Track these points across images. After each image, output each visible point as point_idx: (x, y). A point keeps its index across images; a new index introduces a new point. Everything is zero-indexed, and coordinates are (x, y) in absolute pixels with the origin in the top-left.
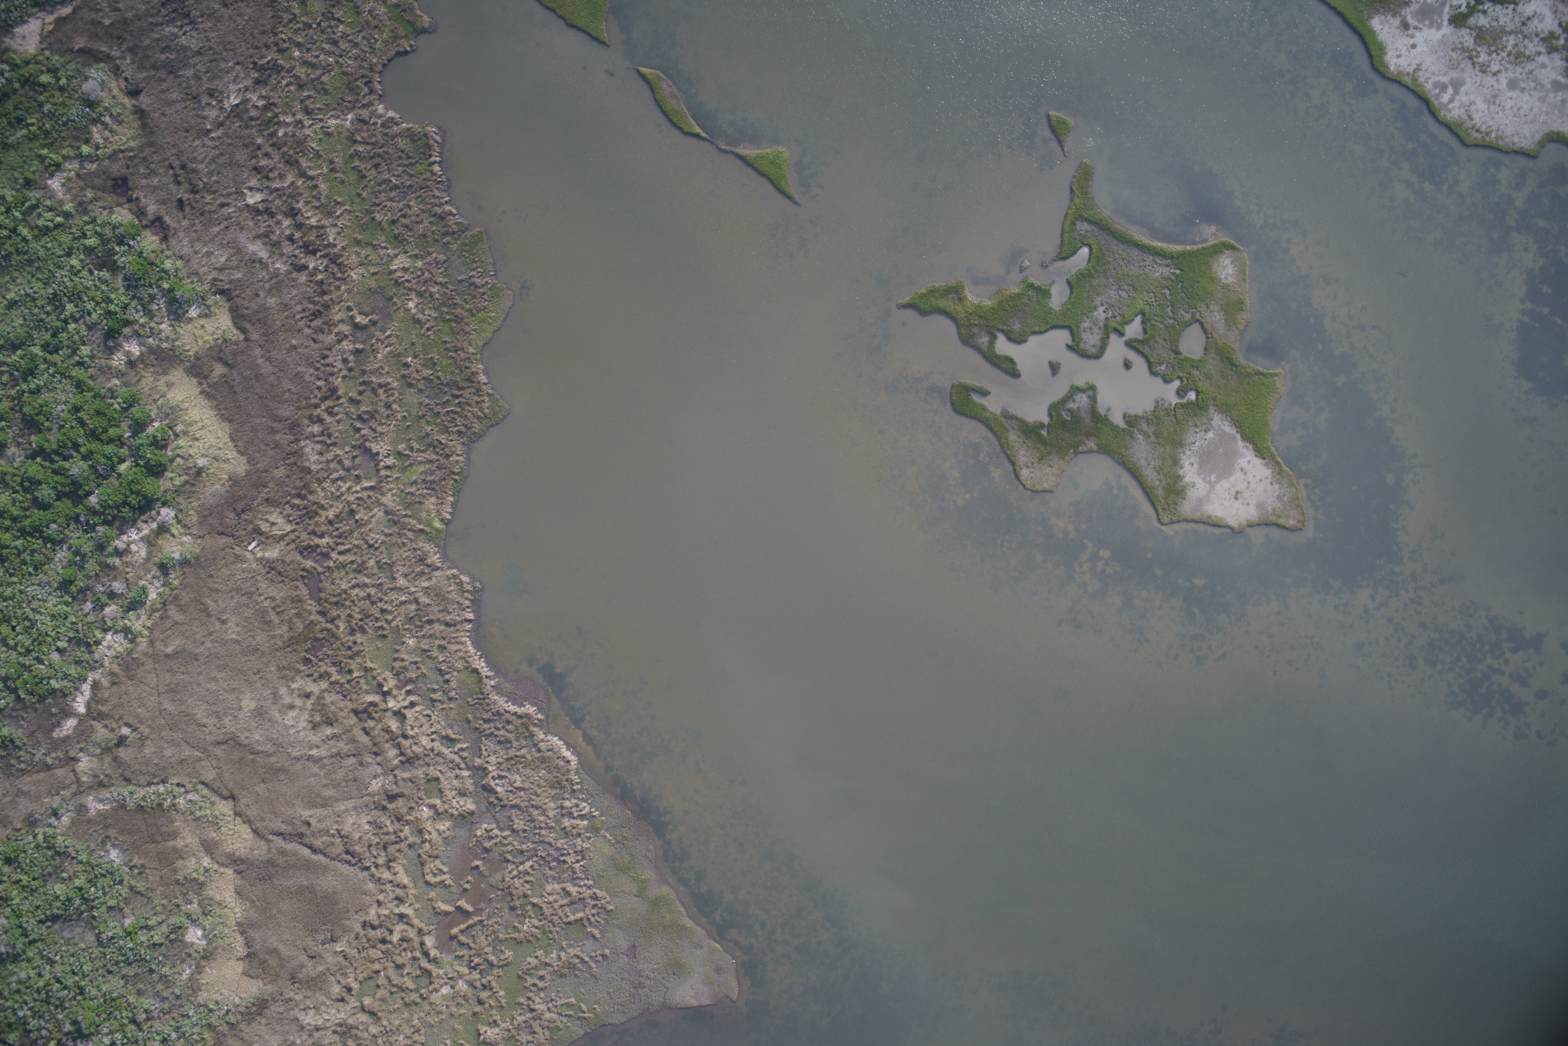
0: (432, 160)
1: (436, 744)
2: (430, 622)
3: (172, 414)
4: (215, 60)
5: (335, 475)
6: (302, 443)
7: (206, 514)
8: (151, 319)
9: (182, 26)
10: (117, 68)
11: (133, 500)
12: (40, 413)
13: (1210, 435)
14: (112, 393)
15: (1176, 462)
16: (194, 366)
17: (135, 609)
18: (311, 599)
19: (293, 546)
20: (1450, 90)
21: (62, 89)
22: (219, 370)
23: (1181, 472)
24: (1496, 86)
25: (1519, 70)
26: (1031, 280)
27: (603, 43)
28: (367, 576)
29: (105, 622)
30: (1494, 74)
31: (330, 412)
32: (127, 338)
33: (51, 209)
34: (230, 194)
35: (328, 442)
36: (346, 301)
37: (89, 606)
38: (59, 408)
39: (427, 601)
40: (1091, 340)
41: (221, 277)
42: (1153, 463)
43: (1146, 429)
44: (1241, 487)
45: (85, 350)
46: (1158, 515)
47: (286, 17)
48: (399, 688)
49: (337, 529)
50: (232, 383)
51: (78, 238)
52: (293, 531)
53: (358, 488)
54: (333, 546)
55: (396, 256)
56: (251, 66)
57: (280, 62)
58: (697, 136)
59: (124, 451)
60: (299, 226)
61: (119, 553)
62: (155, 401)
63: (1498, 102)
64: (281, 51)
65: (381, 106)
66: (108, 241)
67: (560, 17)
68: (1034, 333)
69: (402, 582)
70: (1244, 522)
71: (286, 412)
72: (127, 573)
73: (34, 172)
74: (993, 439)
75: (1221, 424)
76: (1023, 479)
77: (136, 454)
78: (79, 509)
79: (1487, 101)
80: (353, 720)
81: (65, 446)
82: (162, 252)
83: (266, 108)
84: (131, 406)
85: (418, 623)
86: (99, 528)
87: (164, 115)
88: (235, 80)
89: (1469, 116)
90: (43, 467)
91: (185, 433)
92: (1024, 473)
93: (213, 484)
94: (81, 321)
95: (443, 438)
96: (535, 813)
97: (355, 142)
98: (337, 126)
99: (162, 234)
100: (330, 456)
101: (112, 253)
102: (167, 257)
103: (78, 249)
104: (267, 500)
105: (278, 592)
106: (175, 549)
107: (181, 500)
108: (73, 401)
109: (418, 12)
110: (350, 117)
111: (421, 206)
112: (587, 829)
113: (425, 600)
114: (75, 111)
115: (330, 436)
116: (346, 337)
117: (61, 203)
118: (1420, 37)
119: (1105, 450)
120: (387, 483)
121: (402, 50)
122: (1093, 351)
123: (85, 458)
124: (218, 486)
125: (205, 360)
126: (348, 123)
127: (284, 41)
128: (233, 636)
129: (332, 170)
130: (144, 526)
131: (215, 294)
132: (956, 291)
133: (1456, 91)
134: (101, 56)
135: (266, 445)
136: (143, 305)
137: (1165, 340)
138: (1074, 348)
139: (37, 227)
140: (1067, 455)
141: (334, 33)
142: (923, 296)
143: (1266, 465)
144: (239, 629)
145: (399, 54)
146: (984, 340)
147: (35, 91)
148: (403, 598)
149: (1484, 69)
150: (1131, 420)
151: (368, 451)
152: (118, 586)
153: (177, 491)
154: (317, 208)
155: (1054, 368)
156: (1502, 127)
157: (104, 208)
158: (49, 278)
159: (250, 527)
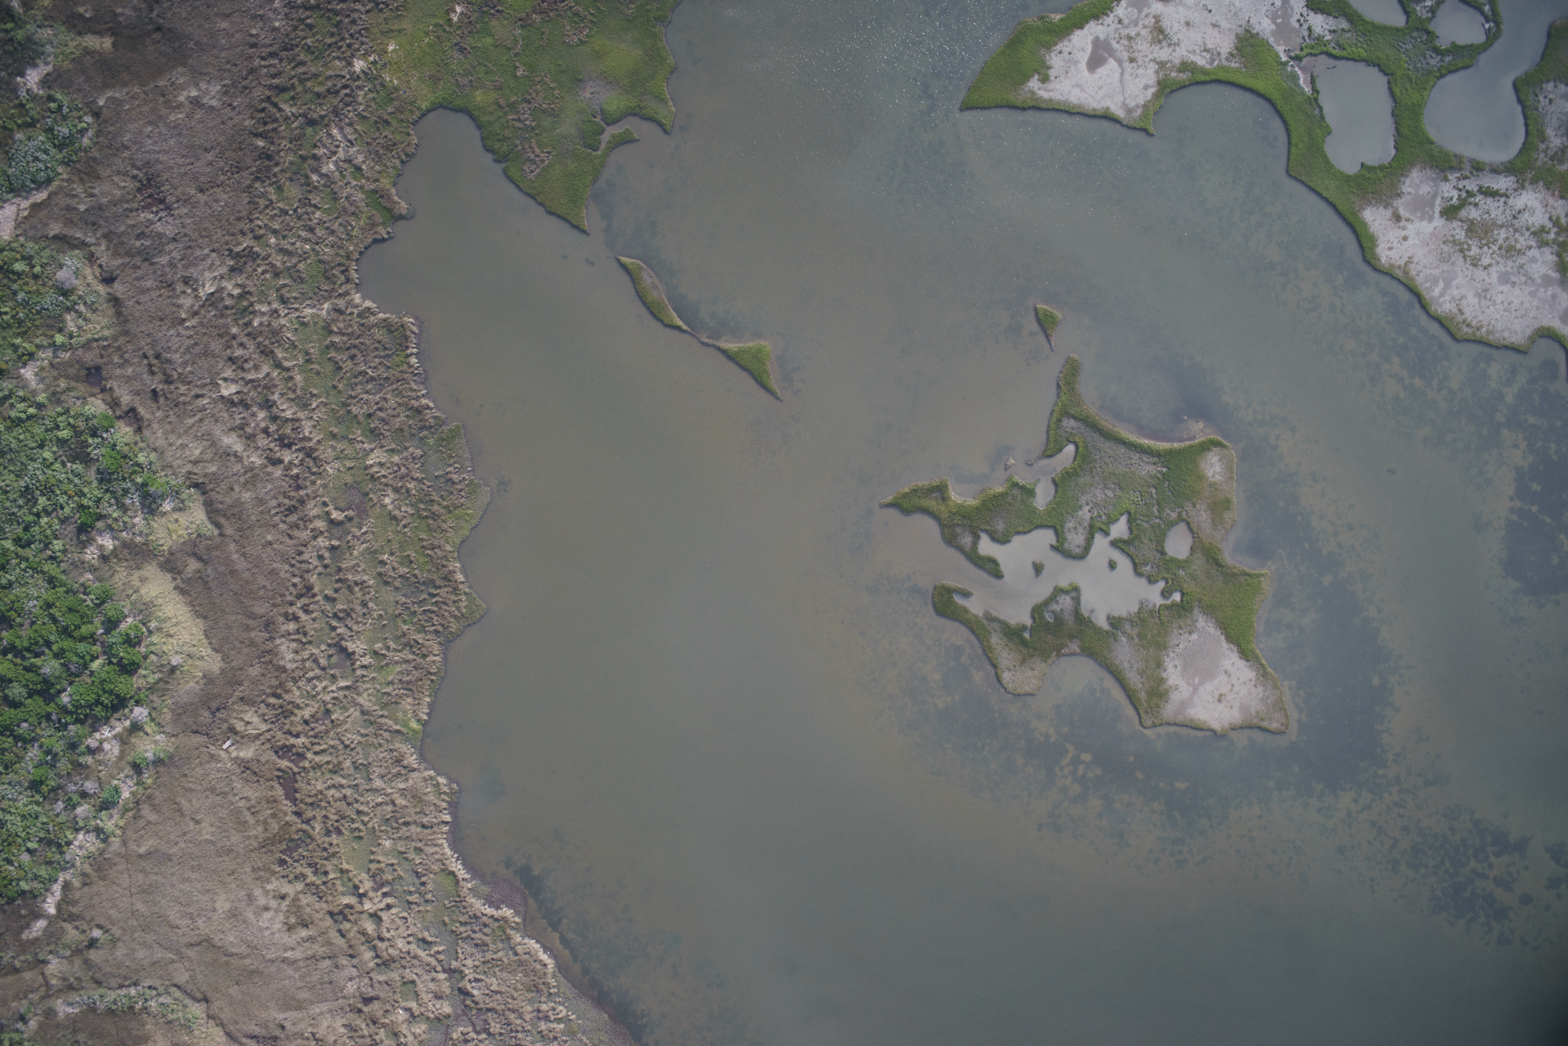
0: (409, 351)
1: (413, 947)
2: (406, 824)
3: (145, 610)
4: (190, 247)
5: (311, 674)
6: (278, 641)
7: (180, 712)
8: (125, 512)
9: (157, 212)
10: (92, 255)
11: (106, 699)
12: (11, 609)
13: (1195, 636)
14: (86, 588)
15: (1159, 665)
16: (168, 561)
17: (107, 809)
18: (286, 799)
19: (268, 745)
20: (1441, 284)
21: (36, 277)
22: (193, 565)
23: (1164, 675)
24: (1487, 280)
25: (1510, 264)
26: (1017, 479)
27: (584, 232)
28: (343, 777)
29: (77, 823)
30: (1485, 268)
31: (306, 610)
32: (100, 532)
33: (23, 400)
34: (205, 385)
35: (304, 640)
36: (322, 496)
37: (60, 805)
38: (31, 604)
39: (404, 803)
40: (1075, 540)
41: (195, 471)
42: (1136, 666)
43: (1129, 631)
44: (1225, 690)
45: (57, 545)
46: (1140, 718)
47: (262, 202)
48: (375, 890)
49: (313, 729)
50: (206, 579)
51: (51, 430)
52: (269, 730)
53: (334, 688)
54: (309, 746)
55: (372, 450)
56: (227, 253)
57: (256, 249)
58: (679, 328)
59: (97, 648)
60: (274, 418)
61: (91, 751)
62: (128, 596)
63: (1489, 296)
64: (257, 238)
65: (358, 295)
66: (81, 433)
67: (540, 204)
68: (1018, 533)
69: (378, 783)
70: (1227, 725)
71: (260, 609)
72: (100, 771)
73: (7, 362)
74: (975, 641)
75: (1205, 625)
76: (1004, 682)
77: (108, 650)
78: (51, 708)
79: (1478, 295)
80: (329, 922)
81: (36, 644)
82: (136, 443)
83: (241, 296)
84: (103, 602)
85: (395, 825)
86: (71, 727)
87: (138, 302)
88: (210, 268)
89: (1460, 310)
90: (15, 665)
91: (159, 629)
92: (1006, 676)
93: (187, 682)
94: (54, 515)
95: (419, 637)
96: (512, 1016)
97: (331, 332)
98: (313, 316)
99: (136, 426)
100: (306, 654)
101: (85, 445)
102: (141, 450)
103: (51, 441)
104: (242, 699)
105: (253, 793)
106: (148, 747)
107: (154, 698)
108: (45, 596)
109: (396, 198)
110: (326, 306)
111: (398, 399)
112: (563, 1033)
113: (401, 801)
114: (49, 299)
115: (305, 634)
116: (322, 533)
117: (34, 393)
118: (1411, 229)
119: (1088, 652)
120: (364, 682)
121: (379, 237)
122: (1078, 551)
123: (57, 656)
124: (192, 684)
125: (179, 555)
126: (324, 312)
127: (260, 227)
128: (208, 837)
129: (307, 361)
130: (118, 723)
131: (189, 487)
132: (940, 490)
133: (1447, 286)
134: (76, 242)
135: (241, 642)
136: (116, 499)
137: (1150, 540)
138: (1059, 548)
139: (10, 417)
140: (1049, 657)
141: (310, 220)
142: (905, 495)
143: (1250, 667)
144: (213, 829)
145: (376, 241)
146: (966, 540)
147: (9, 278)
148: (380, 800)
149: (1475, 263)
150: (1115, 622)
151: (344, 650)
152: (90, 786)
153: (151, 689)
154: (293, 400)
155: (1038, 569)
156: (1493, 322)
157: (78, 398)
158: (22, 470)
159: (225, 726)
